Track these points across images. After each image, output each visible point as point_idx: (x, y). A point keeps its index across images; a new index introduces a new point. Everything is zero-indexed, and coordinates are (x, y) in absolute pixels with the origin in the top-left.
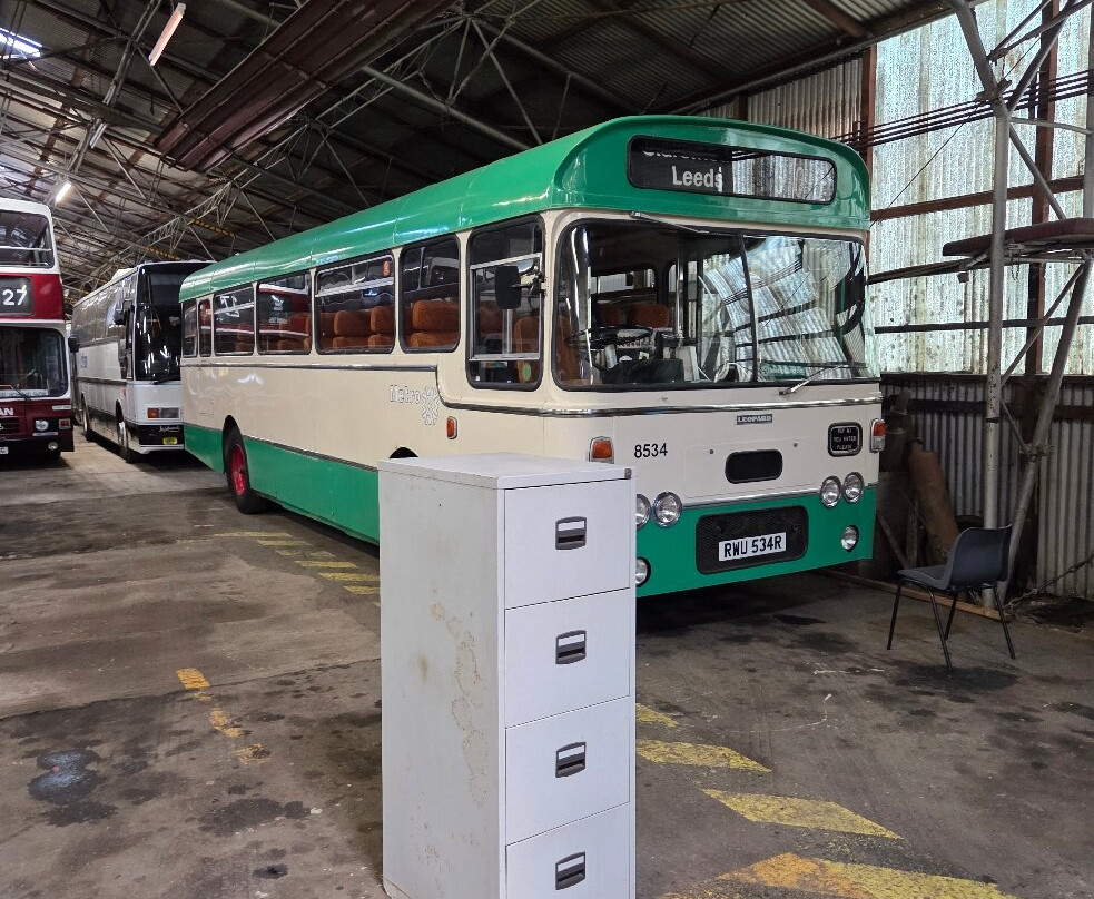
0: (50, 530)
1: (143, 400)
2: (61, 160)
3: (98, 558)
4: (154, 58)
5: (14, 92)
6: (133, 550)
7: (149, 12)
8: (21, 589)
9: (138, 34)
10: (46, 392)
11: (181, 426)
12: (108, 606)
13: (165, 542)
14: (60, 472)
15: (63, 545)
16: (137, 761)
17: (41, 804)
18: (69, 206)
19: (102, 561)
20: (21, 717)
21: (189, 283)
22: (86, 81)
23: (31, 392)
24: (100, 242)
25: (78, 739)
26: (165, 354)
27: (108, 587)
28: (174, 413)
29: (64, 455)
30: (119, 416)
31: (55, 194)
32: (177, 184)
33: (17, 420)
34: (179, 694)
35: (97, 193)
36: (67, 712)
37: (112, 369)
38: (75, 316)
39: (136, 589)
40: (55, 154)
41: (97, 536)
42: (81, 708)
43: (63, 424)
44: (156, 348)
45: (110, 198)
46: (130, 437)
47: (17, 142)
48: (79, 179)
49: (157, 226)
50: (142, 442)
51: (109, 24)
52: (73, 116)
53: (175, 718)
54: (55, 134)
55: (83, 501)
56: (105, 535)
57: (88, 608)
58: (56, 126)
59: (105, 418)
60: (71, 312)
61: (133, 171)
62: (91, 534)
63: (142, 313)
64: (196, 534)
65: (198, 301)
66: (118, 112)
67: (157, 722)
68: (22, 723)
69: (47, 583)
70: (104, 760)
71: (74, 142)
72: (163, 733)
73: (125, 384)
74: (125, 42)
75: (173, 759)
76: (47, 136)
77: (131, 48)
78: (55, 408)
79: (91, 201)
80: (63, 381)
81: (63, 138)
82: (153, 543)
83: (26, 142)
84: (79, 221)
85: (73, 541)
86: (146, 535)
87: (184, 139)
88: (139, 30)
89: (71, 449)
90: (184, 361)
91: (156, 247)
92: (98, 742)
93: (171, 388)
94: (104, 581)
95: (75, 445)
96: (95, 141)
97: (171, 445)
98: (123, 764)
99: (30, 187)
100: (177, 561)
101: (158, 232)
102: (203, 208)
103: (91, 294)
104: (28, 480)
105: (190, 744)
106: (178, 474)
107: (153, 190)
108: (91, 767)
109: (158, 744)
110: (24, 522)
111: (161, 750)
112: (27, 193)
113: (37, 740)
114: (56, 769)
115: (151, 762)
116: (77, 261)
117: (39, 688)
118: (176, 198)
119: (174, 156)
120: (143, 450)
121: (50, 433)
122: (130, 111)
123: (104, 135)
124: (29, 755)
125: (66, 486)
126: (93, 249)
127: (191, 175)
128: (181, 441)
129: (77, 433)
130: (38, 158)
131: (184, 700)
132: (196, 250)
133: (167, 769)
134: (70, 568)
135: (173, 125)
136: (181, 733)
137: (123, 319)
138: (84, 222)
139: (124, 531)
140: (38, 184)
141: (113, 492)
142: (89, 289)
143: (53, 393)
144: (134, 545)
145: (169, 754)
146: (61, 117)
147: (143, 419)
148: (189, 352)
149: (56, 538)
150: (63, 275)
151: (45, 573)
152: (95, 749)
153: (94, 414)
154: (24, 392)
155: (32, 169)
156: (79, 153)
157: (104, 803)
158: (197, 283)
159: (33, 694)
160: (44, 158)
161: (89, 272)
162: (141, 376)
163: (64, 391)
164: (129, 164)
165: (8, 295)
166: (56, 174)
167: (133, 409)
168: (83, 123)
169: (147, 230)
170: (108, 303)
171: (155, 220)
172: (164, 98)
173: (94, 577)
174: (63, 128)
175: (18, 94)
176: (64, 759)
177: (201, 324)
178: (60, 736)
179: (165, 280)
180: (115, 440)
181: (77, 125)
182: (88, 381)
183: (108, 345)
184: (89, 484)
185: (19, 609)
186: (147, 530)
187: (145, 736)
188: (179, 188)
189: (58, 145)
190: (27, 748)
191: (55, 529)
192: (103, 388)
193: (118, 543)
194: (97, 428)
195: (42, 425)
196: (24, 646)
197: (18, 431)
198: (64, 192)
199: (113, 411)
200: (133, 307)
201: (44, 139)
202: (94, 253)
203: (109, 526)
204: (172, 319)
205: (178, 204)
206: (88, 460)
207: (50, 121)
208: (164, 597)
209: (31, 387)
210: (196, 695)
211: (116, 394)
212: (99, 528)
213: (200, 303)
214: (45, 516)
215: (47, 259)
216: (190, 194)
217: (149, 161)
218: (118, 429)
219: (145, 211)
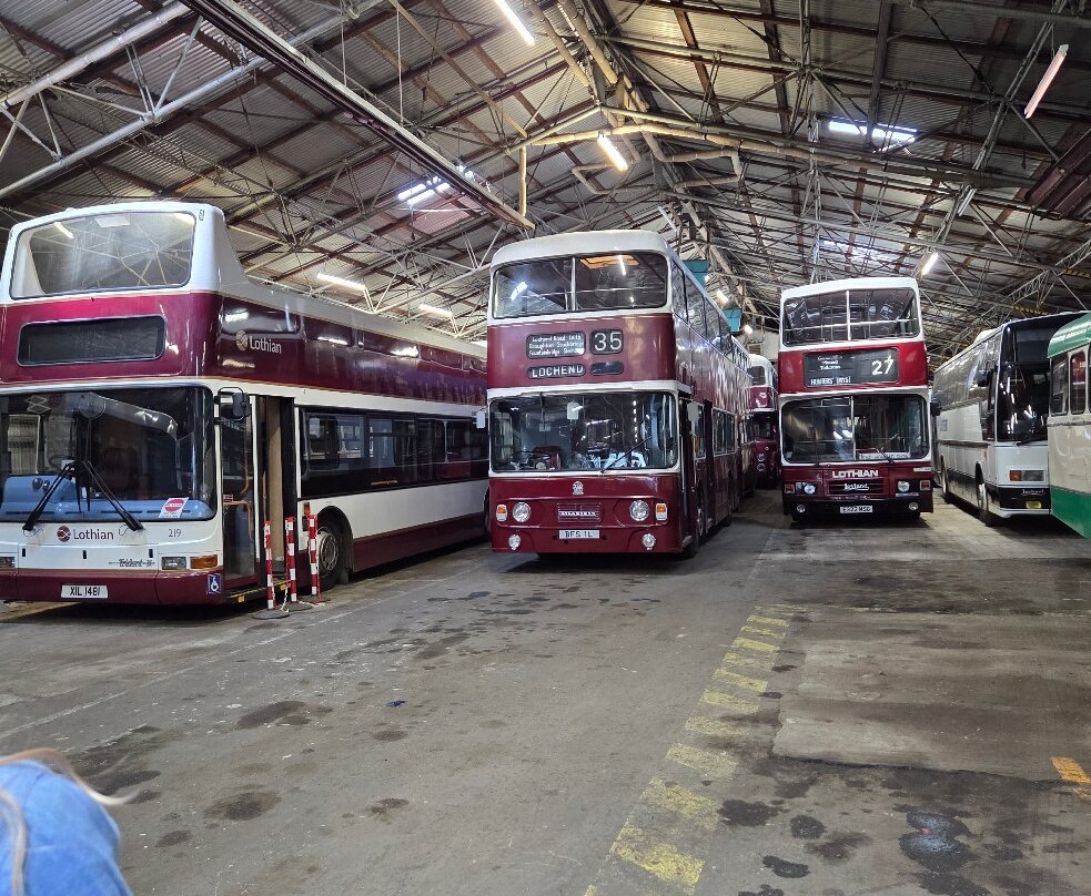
0: (912, 588)
1: (1005, 462)
2: (929, 234)
3: (960, 620)
4: (1030, 111)
5: (889, 180)
6: (996, 618)
7: (1025, 67)
8: (887, 641)
9: (1011, 92)
10: (908, 455)
11: (1047, 491)
12: (971, 672)
13: (1032, 613)
14: (920, 532)
15: (924, 604)
16: (1011, 846)
17: (914, 863)
18: (934, 276)
19: (964, 624)
20: (892, 768)
21: (1059, 338)
22: (957, 153)
23: (895, 455)
24: (963, 307)
25: (947, 805)
26: (1029, 414)
27: (971, 652)
28: (1038, 476)
29: (923, 515)
30: (979, 478)
31: (922, 267)
32: (1048, 236)
33: (881, 481)
34: (1053, 784)
35: (961, 259)
36: (934, 774)
37: (974, 432)
38: (935, 382)
39: (1000, 659)
40: (924, 229)
41: (957, 598)
42: (948, 773)
43: (924, 485)
44: (1020, 407)
45: (975, 262)
46: (990, 500)
47: (890, 225)
48: (947, 248)
49: (1023, 283)
50: (1002, 506)
51: (982, 91)
52: (943, 189)
53: (1053, 810)
54: (925, 210)
55: (944, 562)
56: (965, 598)
57: (951, 671)
58: (927, 203)
59: (964, 480)
60: (932, 378)
61: (999, 231)
62: (951, 596)
63: (1005, 373)
64: (1064, 608)
65: (1070, 355)
66: (988, 175)
67: (1030, 809)
68: (891, 774)
69: (910, 639)
70: (974, 836)
71: (942, 214)
72: (1040, 824)
73: (986, 446)
74: (998, 104)
75: (1052, 857)
76: (916, 214)
77: (1005, 107)
78: (916, 470)
79: (955, 268)
80: (925, 444)
81: (931, 212)
82: (1017, 612)
83: (897, 223)
84: (943, 289)
85: (933, 601)
86: (1008, 603)
87: (1058, 187)
88: (1013, 88)
89: (930, 510)
90: (1051, 420)
91: (1021, 304)
92: (967, 815)
93: (1035, 449)
94: (967, 646)
95: (935, 506)
96: (963, 209)
97: (1034, 509)
98: (995, 847)
99: (899, 264)
100: (1045, 634)
101: (1023, 290)
102: (1076, 256)
103: (954, 358)
104: (890, 539)
105: (1071, 844)
106: (1045, 540)
107: (1021, 247)
108: (961, 839)
109: (1034, 834)
110: (887, 577)
111: (1038, 842)
112: (896, 271)
113: (906, 796)
114: (926, 831)
115: (1026, 853)
116: (939, 328)
117: (907, 743)
118: (1046, 251)
119: (1046, 208)
120: (1004, 513)
121: (911, 494)
122: (999, 171)
123: (973, 201)
124: (900, 809)
125: (926, 546)
126: (955, 315)
127: (1064, 223)
128: (1046, 505)
129: (936, 495)
130: (908, 235)
131: (1062, 793)
132: (1067, 302)
133: (1047, 866)
134: (933, 627)
135: (1047, 174)
136: (1059, 829)
137: (986, 380)
138: (947, 290)
139: (985, 596)
140: (906, 260)
141: (974, 555)
142: (949, 354)
143: (914, 455)
144: (997, 613)
145: (1047, 850)
146: (930, 192)
147: (1004, 481)
148: (1057, 410)
149: (919, 596)
150: (927, 343)
151: (908, 629)
152: (965, 821)
153: (954, 477)
154: (888, 454)
155: (901, 247)
156: (947, 223)
157: (977, 883)
158: (1069, 336)
159: (901, 748)
160: (913, 235)
161: (950, 337)
162: (1003, 437)
163: (924, 454)
164: (996, 225)
165: (877, 365)
166: (923, 247)
167: (994, 471)
168: (953, 195)
169: (1012, 288)
170: (970, 366)
171: (1021, 277)
172: (1039, 149)
173: (956, 639)
174: (932, 203)
175: (893, 180)
176: (932, 823)
177: (1073, 379)
178: (929, 798)
179: (1032, 336)
180: (975, 502)
181: (946, 197)
182: (948, 443)
183: (970, 407)
184: (949, 545)
185: (885, 661)
186: (1010, 598)
187: (1017, 823)
188: (1049, 240)
189: (927, 220)
190: (896, 800)
191: (917, 587)
192: (963, 450)
193: (979, 608)
194: (956, 490)
195: (904, 486)
196: (891, 698)
197: (881, 491)
198: (931, 263)
199: (973, 474)
200: (996, 367)
201: (914, 217)
202: (956, 319)
203: (970, 590)
204: (1036, 377)
205: (1047, 257)
206: (947, 522)
207: (920, 199)
208: (1033, 672)
209: (894, 450)
210: (1075, 790)
211: (976, 456)
212: (959, 590)
213: (1072, 358)
214: (907, 574)
215: (912, 328)
216: (1060, 245)
217: (1017, 218)
218: (978, 492)
219: (1011, 269)
